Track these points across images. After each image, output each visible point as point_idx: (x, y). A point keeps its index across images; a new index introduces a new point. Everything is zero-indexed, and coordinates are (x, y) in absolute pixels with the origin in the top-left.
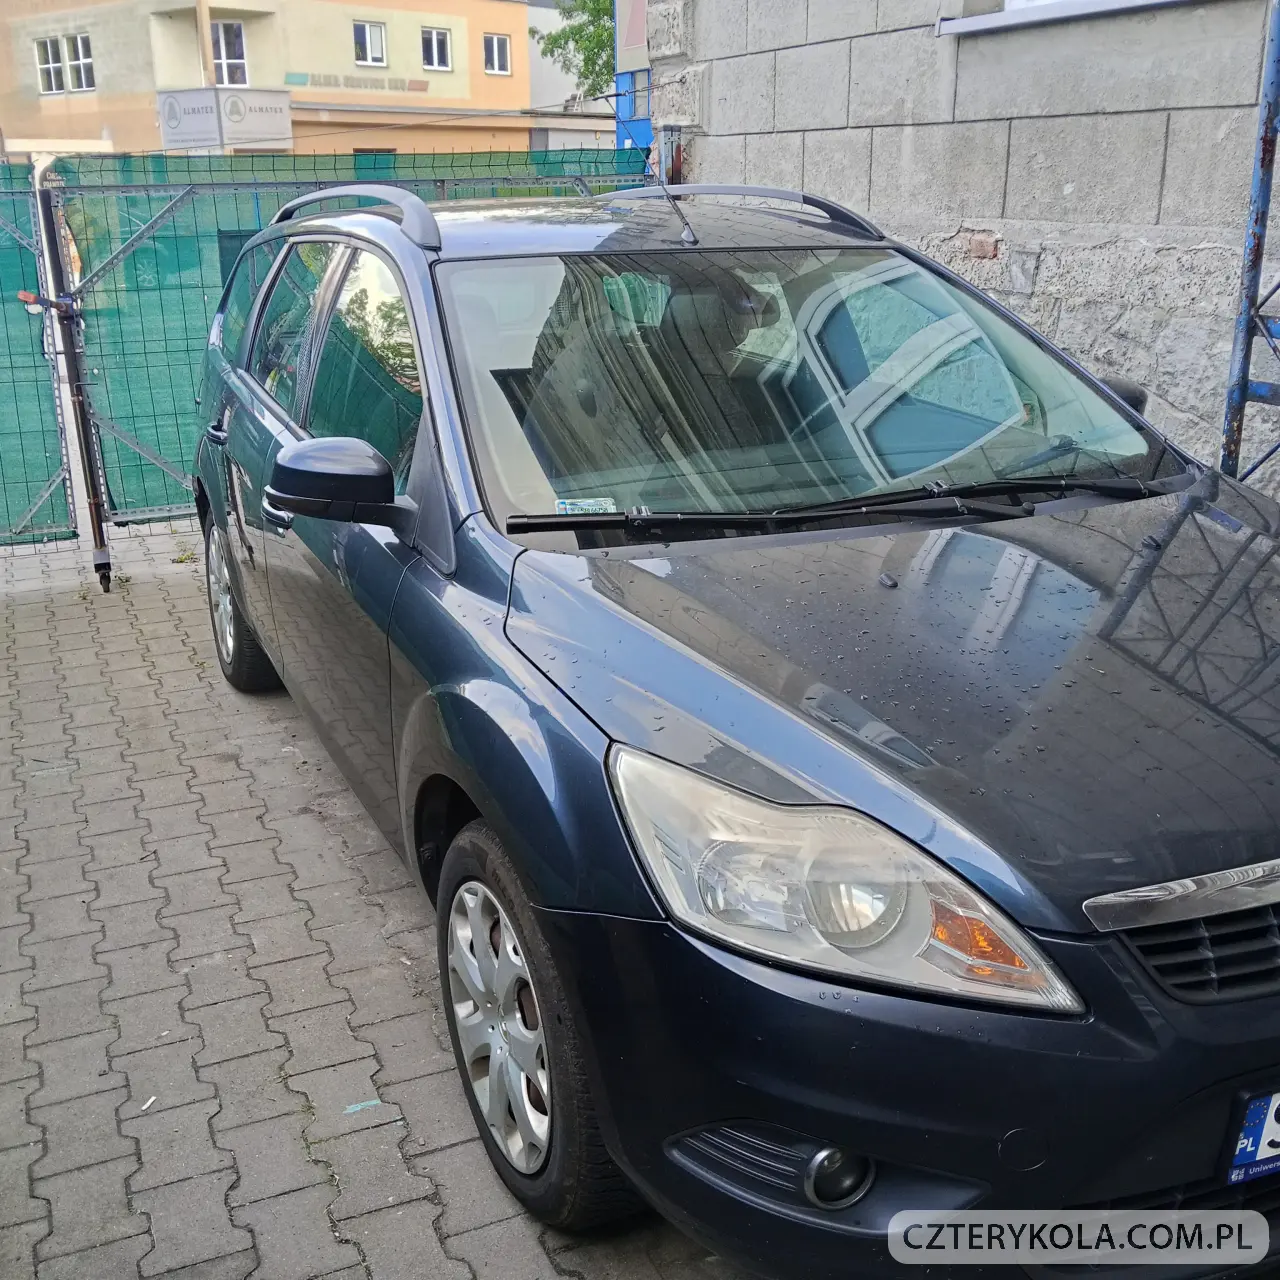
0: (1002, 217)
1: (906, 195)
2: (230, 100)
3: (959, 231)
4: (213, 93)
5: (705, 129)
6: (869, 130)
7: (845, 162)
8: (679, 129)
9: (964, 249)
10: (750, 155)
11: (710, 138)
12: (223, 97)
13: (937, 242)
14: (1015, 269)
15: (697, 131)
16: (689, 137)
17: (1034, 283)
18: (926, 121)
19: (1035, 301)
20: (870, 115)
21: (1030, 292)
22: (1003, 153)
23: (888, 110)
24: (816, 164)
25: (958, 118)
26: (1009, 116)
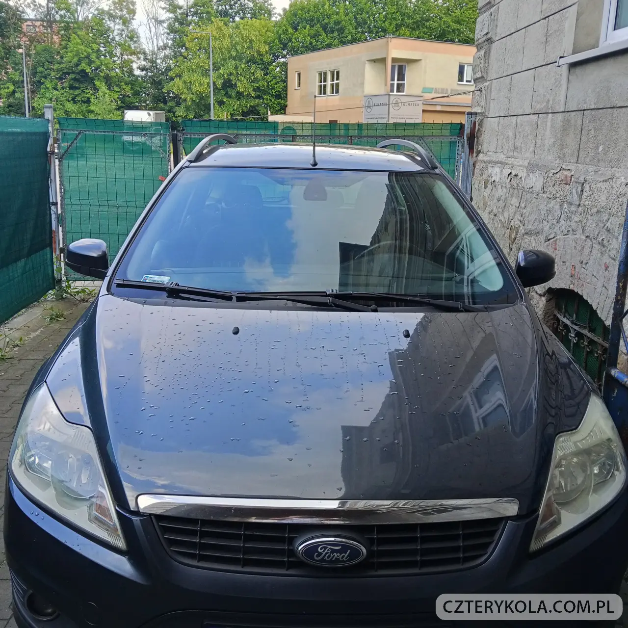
0: (577, 163)
1: (547, 150)
2: (396, 99)
3: (561, 170)
4: (388, 96)
5: (487, 114)
6: (537, 115)
7: (529, 132)
8: (476, 114)
9: (560, 179)
10: (500, 128)
11: (489, 119)
12: (392, 98)
13: (551, 175)
14: (574, 191)
15: (484, 115)
16: (481, 118)
17: (581, 199)
18: (556, 111)
19: (580, 208)
20: (538, 107)
21: (578, 204)
22: (580, 129)
23: (544, 105)
24: (520, 132)
25: (566, 110)
26: (583, 109)
